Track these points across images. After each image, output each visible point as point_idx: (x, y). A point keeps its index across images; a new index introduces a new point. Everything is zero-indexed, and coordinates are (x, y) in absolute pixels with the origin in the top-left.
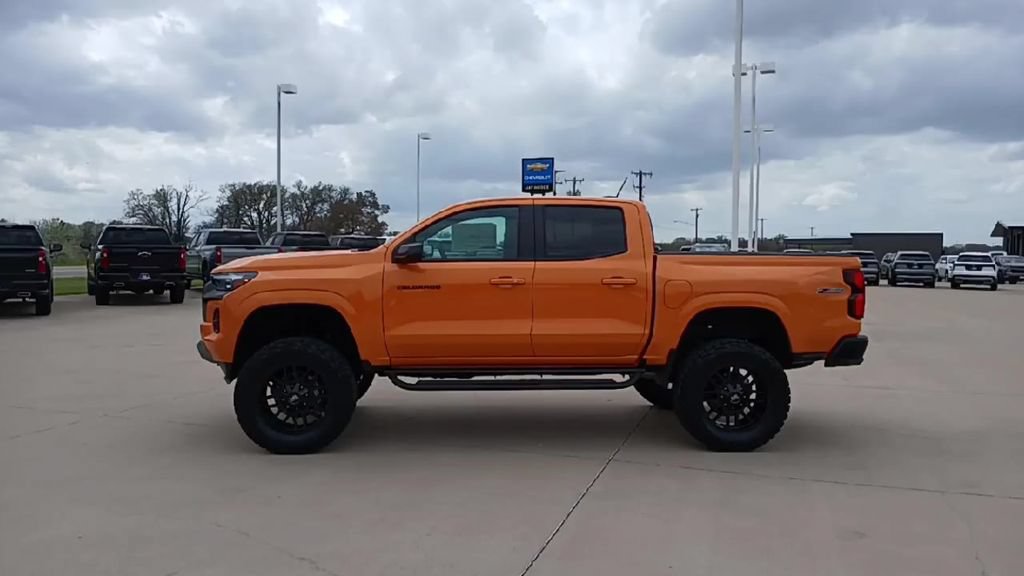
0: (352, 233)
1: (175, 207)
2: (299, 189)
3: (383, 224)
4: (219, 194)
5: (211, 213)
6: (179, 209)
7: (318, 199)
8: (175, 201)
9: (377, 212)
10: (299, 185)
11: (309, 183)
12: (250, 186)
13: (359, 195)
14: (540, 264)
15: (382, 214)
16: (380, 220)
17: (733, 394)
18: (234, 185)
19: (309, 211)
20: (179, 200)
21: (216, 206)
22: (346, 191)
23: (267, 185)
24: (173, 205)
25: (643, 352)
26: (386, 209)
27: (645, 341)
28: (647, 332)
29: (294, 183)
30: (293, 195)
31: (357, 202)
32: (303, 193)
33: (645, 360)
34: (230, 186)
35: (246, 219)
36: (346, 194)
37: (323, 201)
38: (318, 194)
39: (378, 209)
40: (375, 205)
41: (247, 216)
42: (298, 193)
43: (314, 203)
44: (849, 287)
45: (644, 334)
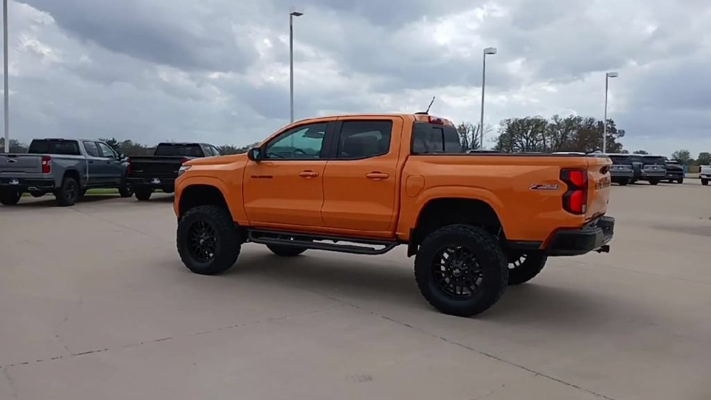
0: (593, 152)
1: (471, 137)
2: (556, 120)
3: (619, 145)
4: (499, 126)
5: (494, 139)
6: (473, 137)
7: (570, 127)
8: (471, 132)
9: (614, 136)
10: (555, 118)
11: (563, 116)
12: (521, 120)
13: (600, 123)
14: (330, 162)
15: (618, 137)
16: (616, 141)
17: (455, 268)
18: (509, 120)
19: (563, 136)
20: (473, 131)
21: (499, 135)
22: (592, 120)
23: (533, 120)
24: (470, 135)
25: (395, 230)
26: (622, 133)
27: (393, 220)
28: (395, 214)
29: (552, 116)
30: (552, 126)
31: (599, 129)
32: (558, 124)
33: (397, 235)
34: (507, 120)
35: (518, 143)
36: (592, 122)
37: (574, 129)
38: (570, 123)
39: (615, 133)
40: (613, 130)
41: (519, 141)
42: (556, 124)
43: (567, 131)
44: (566, 185)
45: (392, 216)
